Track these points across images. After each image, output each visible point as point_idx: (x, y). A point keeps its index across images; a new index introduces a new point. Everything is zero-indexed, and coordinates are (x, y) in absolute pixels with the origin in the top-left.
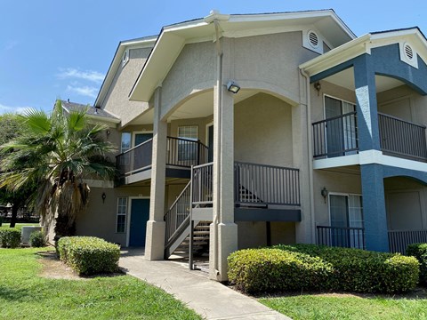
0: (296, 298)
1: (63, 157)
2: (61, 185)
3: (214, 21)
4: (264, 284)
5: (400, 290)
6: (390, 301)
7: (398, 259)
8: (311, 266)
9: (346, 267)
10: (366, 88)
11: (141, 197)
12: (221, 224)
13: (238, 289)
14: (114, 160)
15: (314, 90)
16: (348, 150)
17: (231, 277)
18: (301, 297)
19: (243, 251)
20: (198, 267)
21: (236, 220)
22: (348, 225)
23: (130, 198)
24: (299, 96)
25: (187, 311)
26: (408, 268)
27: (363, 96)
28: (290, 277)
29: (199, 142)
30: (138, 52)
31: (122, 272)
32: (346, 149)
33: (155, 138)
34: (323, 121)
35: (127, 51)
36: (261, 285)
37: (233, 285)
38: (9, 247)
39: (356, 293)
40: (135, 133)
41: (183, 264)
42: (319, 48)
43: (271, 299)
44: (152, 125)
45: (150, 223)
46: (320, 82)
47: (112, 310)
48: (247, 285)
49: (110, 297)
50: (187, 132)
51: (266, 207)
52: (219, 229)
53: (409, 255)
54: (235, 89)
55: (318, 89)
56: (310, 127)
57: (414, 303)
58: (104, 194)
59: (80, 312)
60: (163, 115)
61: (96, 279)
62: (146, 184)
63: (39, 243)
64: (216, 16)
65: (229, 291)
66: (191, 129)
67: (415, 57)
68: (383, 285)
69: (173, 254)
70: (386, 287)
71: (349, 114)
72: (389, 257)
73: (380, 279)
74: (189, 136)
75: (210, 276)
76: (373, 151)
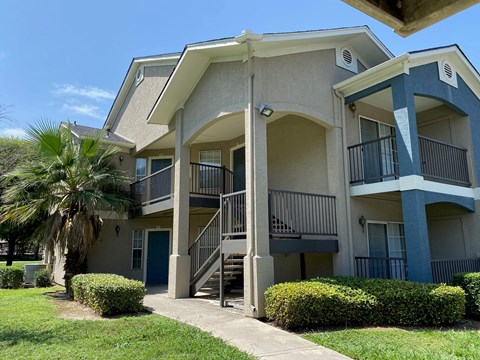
0: (341, 333)
1: (73, 186)
2: (72, 217)
3: (246, 41)
4: (306, 319)
5: (447, 321)
6: (438, 333)
7: (444, 290)
8: (353, 299)
9: (390, 299)
10: (406, 110)
11: (158, 229)
12: (256, 256)
13: (278, 325)
14: (128, 189)
15: (349, 111)
16: (387, 176)
17: (269, 313)
18: (346, 331)
19: (281, 285)
20: (229, 304)
21: (272, 252)
22: (388, 255)
23: (147, 230)
24: (334, 118)
25: (230, 348)
26: (455, 299)
27: (402, 119)
28: (332, 311)
29: (224, 169)
30: (154, 70)
31: (147, 311)
32: (385, 174)
33: (177, 165)
34: (359, 145)
35: (142, 68)
36: (303, 320)
37: (271, 321)
38: (11, 288)
39: (401, 326)
40: (151, 158)
41: (211, 301)
42: (353, 67)
43: (315, 334)
44: (174, 149)
45: (173, 257)
46: (355, 103)
47: (150, 349)
48: (287, 321)
49: (144, 337)
50: (209, 157)
51: (300, 238)
52: (255, 262)
53: (454, 285)
54: (267, 113)
55: (353, 111)
56: (346, 151)
57: (463, 335)
58: (117, 227)
59: (117, 353)
60: (186, 139)
61: (122, 319)
62: (168, 215)
63: (45, 282)
64: (249, 37)
65: (268, 328)
66: (213, 154)
67: (454, 76)
68: (429, 317)
69: (200, 291)
70: (432, 319)
71: (388, 137)
72: (434, 287)
73: (426, 311)
74: (212, 162)
75: (246, 313)
76: (414, 177)
